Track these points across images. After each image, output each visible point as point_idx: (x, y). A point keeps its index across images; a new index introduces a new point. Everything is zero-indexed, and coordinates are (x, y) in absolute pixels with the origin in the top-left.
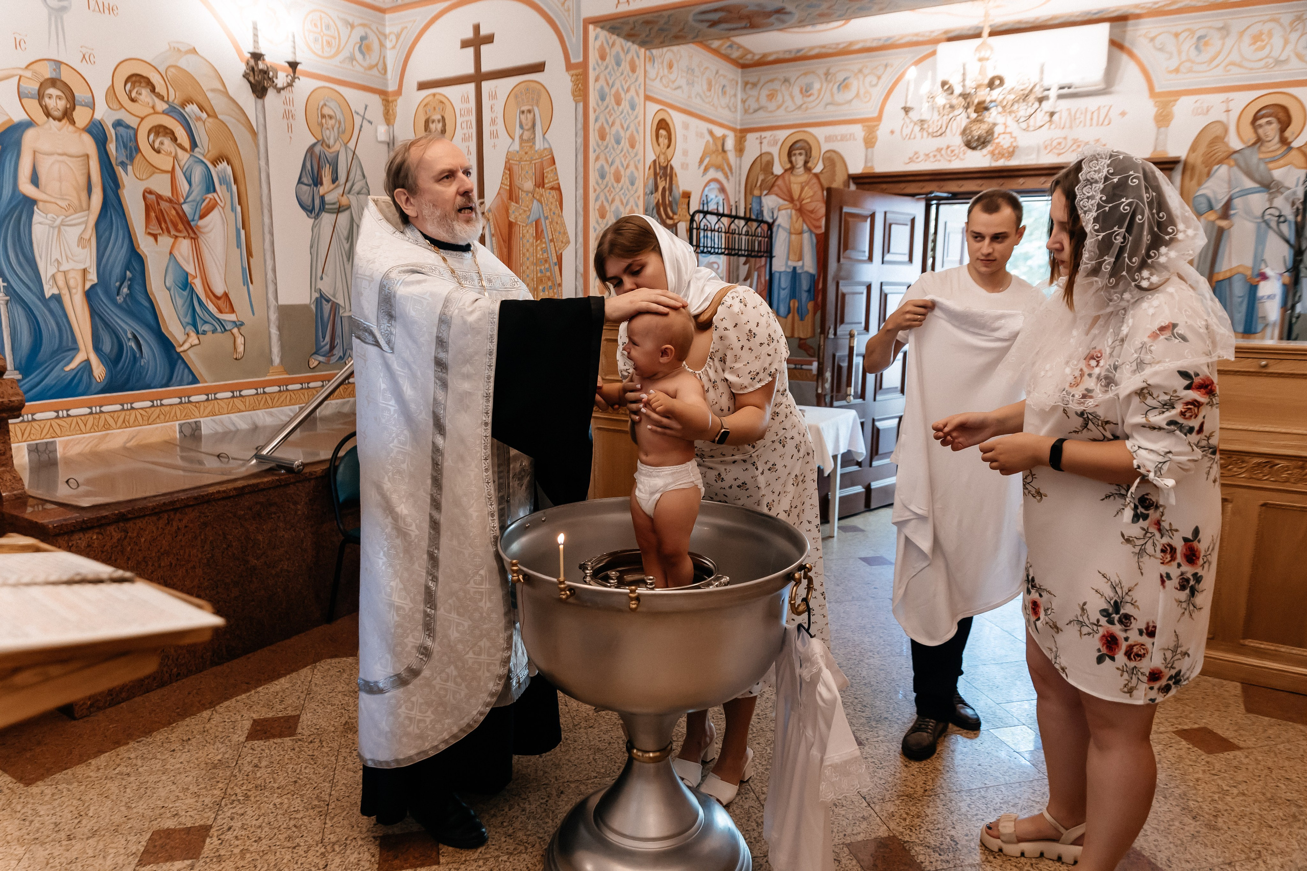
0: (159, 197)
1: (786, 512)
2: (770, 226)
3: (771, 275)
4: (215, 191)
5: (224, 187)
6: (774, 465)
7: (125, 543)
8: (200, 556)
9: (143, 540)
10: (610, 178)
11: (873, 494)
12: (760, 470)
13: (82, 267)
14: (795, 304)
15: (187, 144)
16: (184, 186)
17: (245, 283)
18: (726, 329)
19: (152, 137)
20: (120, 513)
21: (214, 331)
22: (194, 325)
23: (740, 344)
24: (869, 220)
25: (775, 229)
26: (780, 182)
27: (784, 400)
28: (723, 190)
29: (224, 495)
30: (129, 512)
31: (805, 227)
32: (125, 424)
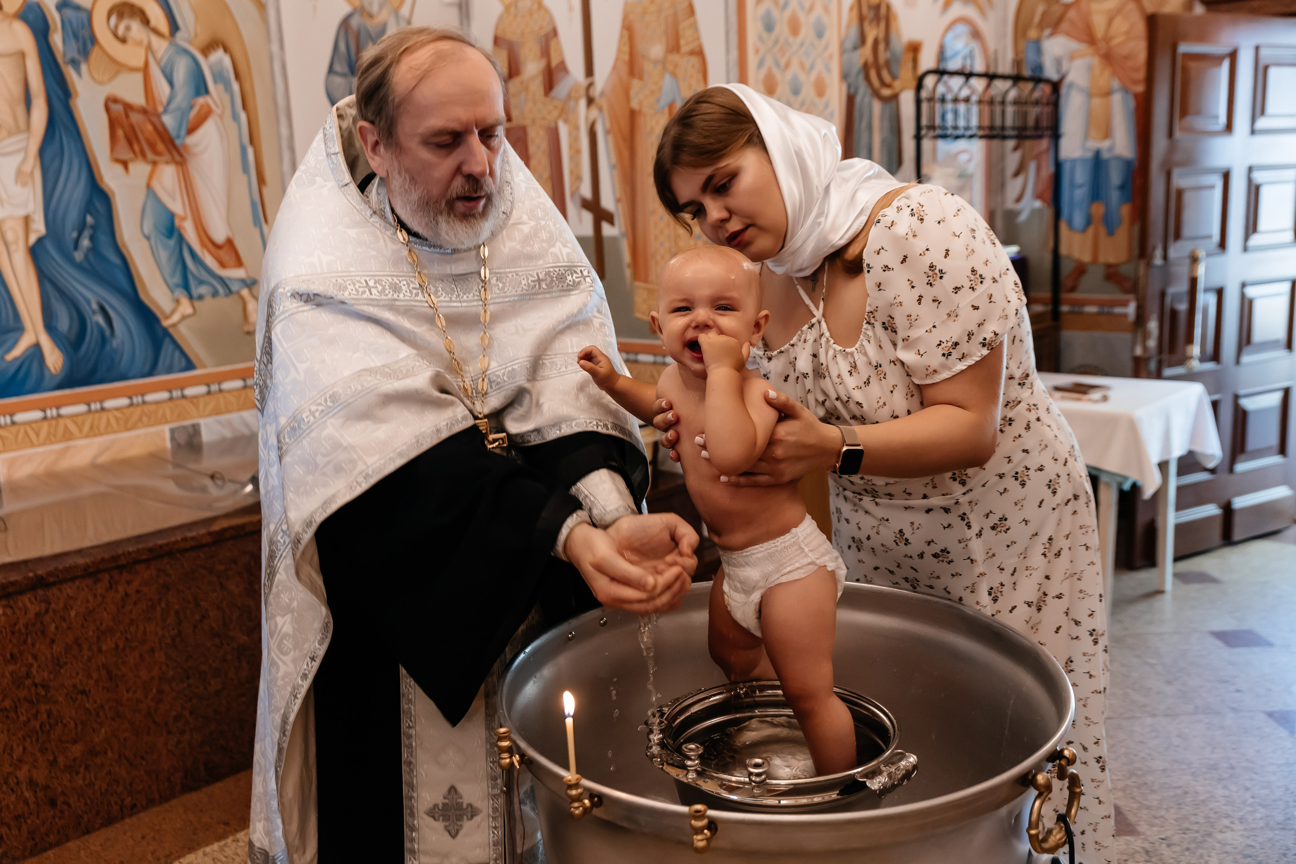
0: (128, 107)
1: (1029, 604)
2: (1056, 86)
3: (1058, 165)
4: (207, 92)
5: (221, 87)
6: (1003, 519)
7: (47, 619)
8: (160, 633)
9: (73, 613)
10: (782, 29)
11: (1238, 520)
12: (975, 529)
13: (22, 212)
14: (1098, 210)
15: (164, 27)
16: (162, 88)
17: (257, 223)
18: (886, 268)
19: (113, 20)
20: (36, 576)
21: (215, 294)
22: (186, 287)
23: (915, 293)
24: (1226, 64)
25: (1063, 90)
26: (1072, 14)
27: (1025, 394)
28: (976, 34)
29: (193, 543)
30: (50, 574)
31: (1116, 84)
32: (94, 432)
